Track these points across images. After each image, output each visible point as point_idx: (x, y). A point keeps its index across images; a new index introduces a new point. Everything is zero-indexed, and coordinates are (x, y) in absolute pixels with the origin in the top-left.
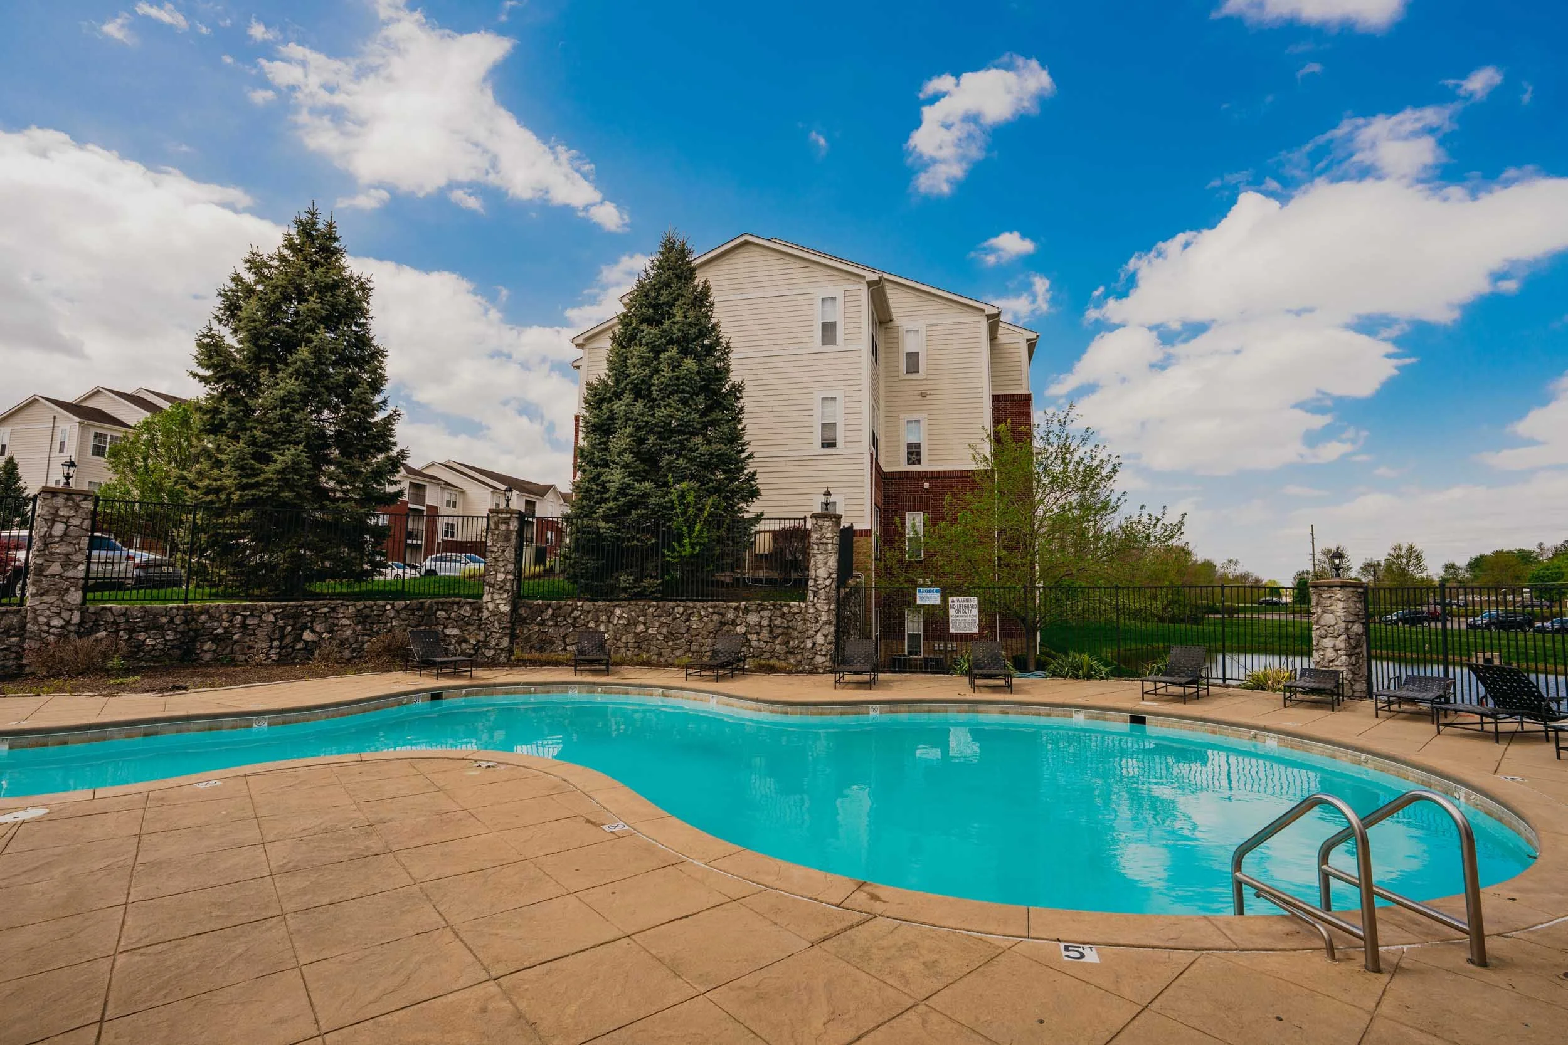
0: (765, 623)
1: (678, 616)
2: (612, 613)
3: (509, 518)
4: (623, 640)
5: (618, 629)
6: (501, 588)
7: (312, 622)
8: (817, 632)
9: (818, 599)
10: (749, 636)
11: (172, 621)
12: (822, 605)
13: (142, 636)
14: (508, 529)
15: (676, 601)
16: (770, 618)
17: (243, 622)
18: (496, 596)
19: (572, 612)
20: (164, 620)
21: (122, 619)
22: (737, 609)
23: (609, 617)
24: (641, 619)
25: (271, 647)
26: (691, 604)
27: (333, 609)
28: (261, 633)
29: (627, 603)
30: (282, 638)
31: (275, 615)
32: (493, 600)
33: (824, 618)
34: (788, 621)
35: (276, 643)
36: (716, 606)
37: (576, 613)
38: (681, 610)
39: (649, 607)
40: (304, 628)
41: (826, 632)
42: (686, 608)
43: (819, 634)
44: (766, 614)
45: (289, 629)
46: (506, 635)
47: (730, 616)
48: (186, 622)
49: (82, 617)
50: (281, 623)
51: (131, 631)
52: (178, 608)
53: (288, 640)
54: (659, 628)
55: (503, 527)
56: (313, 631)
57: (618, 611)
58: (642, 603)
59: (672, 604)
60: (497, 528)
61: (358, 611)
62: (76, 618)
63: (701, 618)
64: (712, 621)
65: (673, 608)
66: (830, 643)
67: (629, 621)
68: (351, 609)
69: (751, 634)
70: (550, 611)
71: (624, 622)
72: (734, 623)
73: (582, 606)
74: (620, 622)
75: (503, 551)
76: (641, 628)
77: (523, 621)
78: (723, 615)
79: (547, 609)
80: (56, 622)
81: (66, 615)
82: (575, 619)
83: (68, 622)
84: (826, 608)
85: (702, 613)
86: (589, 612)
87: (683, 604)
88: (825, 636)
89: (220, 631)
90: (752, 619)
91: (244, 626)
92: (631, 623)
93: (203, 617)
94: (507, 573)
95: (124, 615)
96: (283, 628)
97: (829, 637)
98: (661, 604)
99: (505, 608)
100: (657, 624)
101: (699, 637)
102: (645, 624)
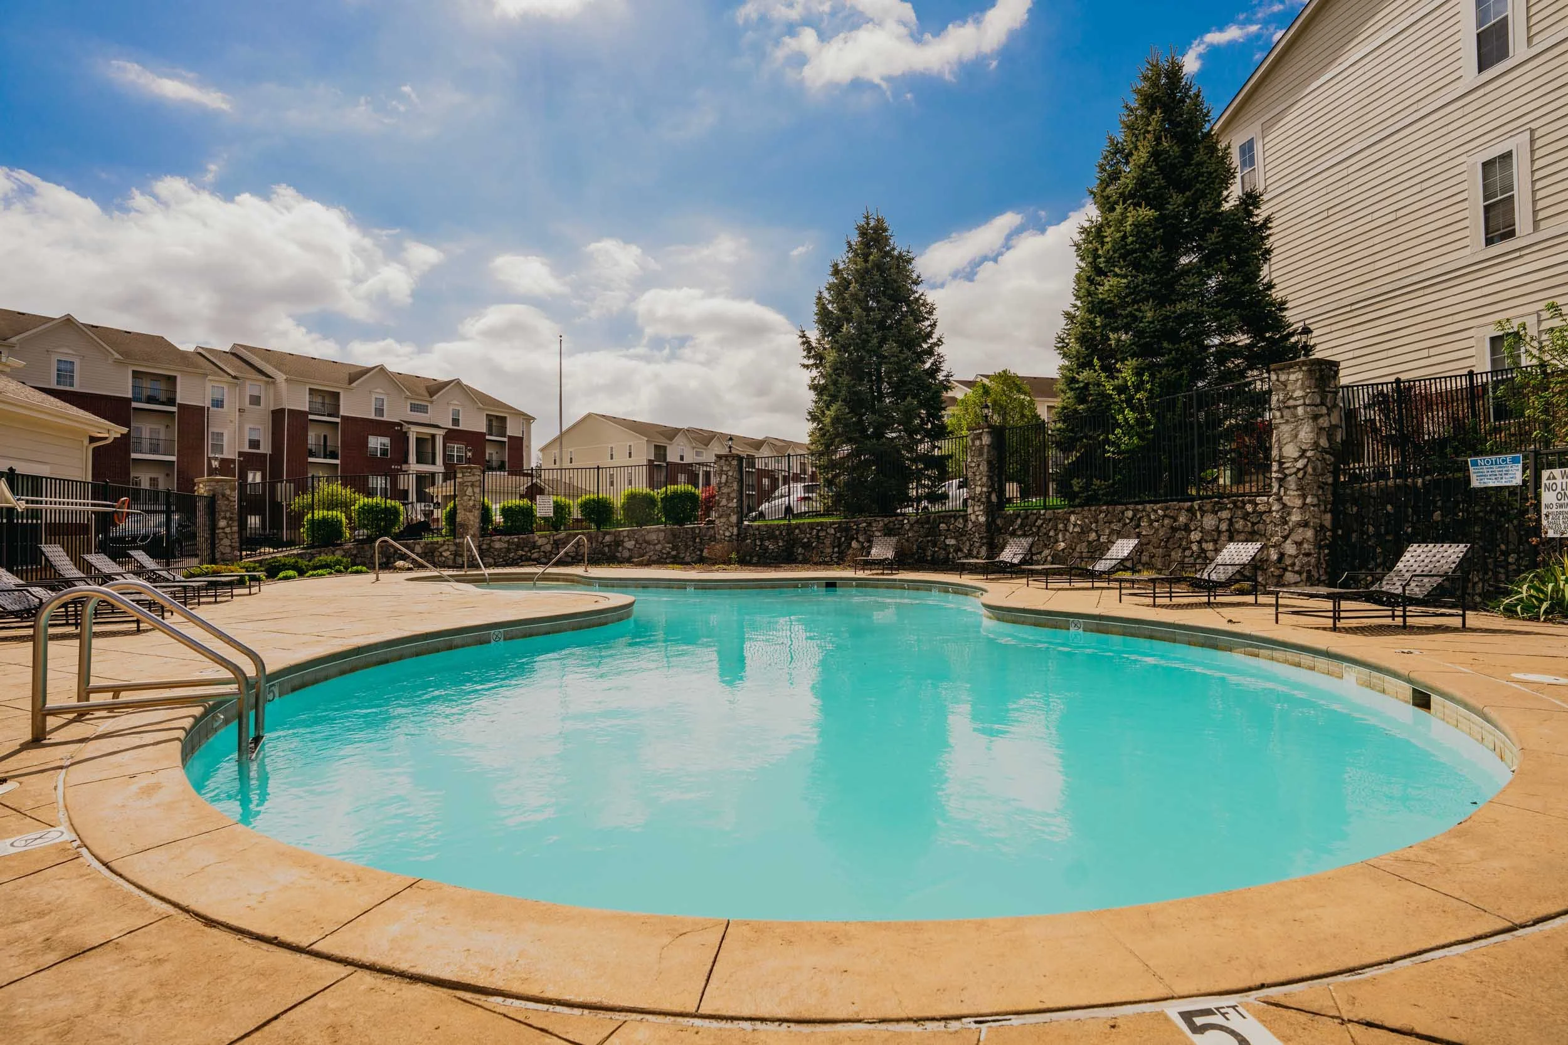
0: (1224, 526)
1: (1128, 521)
2: (1068, 520)
3: (981, 434)
4: (1078, 549)
5: (1074, 537)
6: (979, 501)
7: (857, 534)
8: (1286, 538)
9: (1286, 490)
10: (1204, 545)
11: (781, 533)
12: (1292, 499)
13: (767, 543)
14: (981, 445)
15: (1125, 504)
16: (1230, 520)
17: (817, 534)
18: (976, 508)
19: (1036, 521)
20: (777, 533)
21: (757, 532)
22: (1190, 510)
23: (1066, 525)
24: (1093, 526)
25: (833, 552)
26: (1140, 507)
27: (870, 524)
28: (828, 542)
29: (1080, 509)
30: (839, 546)
31: (835, 529)
32: (974, 512)
33: (1295, 518)
34: (1253, 524)
35: (836, 549)
36: (1167, 508)
37: (1039, 522)
38: (1130, 514)
39: (1101, 512)
40: (853, 539)
41: (1299, 538)
42: (1135, 512)
43: (1289, 541)
44: (1225, 514)
45: (843, 539)
46: (983, 544)
47: (1182, 519)
48: (788, 534)
49: (739, 530)
50: (838, 535)
51: (762, 540)
52: (784, 525)
53: (843, 548)
54: (1109, 535)
55: (977, 443)
56: (858, 541)
57: (1073, 518)
58: (1093, 508)
59: (1120, 508)
60: (973, 444)
61: (885, 525)
62: (735, 531)
63: (1151, 522)
64: (1163, 526)
65: (1123, 513)
66: (1307, 555)
67: (1082, 529)
68: (881, 524)
69: (1207, 542)
70: (1019, 521)
71: (1077, 529)
72: (1187, 528)
73: (1044, 515)
74: (1075, 530)
75: (979, 465)
76: (1093, 536)
77: (999, 530)
78: (1175, 520)
79: (1016, 519)
80: (727, 534)
81: (730, 529)
82: (1039, 527)
83: (732, 535)
84: (1299, 502)
85: (1153, 517)
86: (1050, 520)
87: (1131, 507)
88: (1299, 544)
89: (805, 540)
90: (1209, 521)
91: (818, 537)
92: (1084, 531)
93: (797, 531)
94: (982, 486)
95: (758, 529)
96: (840, 538)
97: (1305, 546)
98: (1110, 508)
99: (982, 519)
100: (1107, 531)
101: (1150, 547)
102: (1096, 532)
